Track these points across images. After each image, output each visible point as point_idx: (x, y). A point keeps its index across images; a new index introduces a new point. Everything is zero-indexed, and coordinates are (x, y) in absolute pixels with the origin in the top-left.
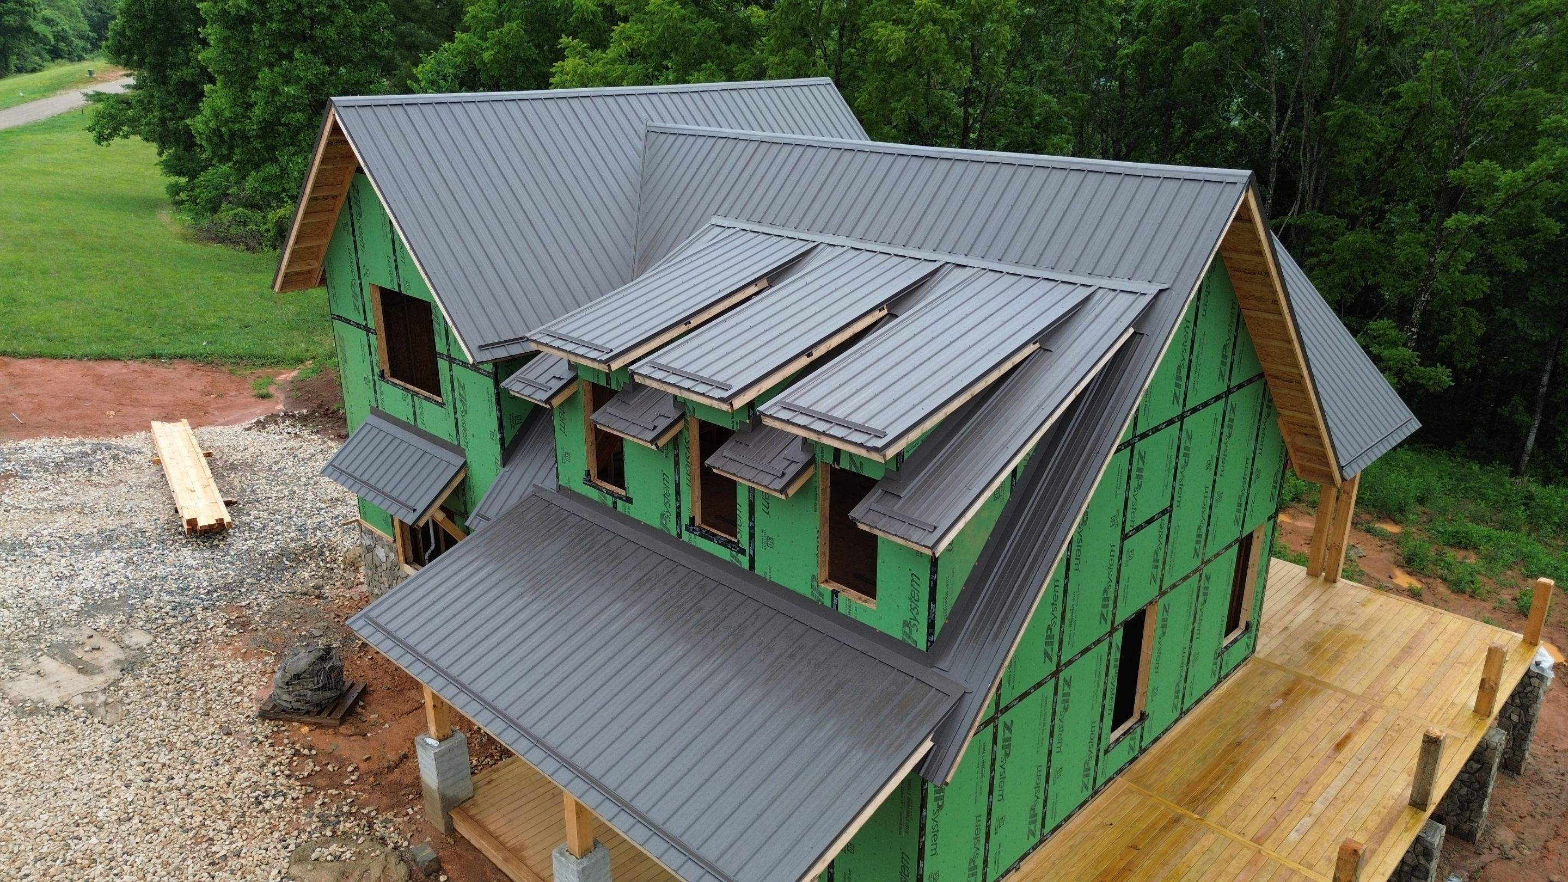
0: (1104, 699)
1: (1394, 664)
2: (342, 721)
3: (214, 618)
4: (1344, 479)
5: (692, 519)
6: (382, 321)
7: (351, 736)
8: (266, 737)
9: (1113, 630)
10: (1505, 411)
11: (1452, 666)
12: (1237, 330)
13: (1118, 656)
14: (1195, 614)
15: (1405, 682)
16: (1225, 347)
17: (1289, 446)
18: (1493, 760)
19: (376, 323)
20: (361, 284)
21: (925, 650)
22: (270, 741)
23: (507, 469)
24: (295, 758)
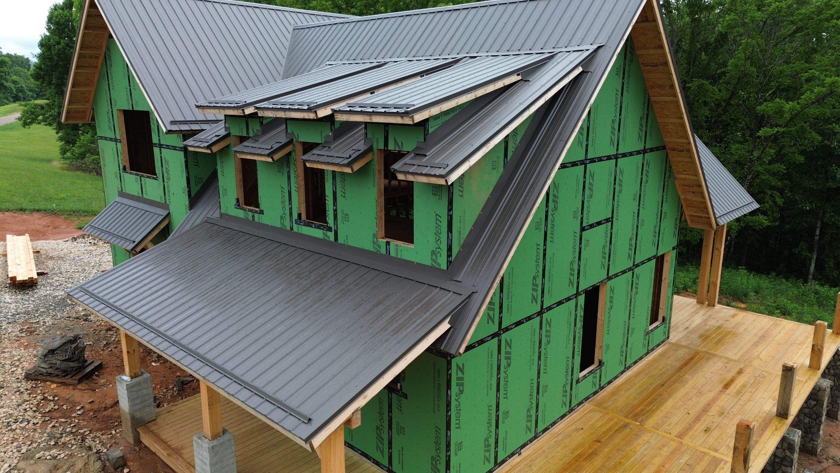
0: (574, 343)
1: (756, 344)
2: (80, 381)
3: (13, 328)
4: (717, 225)
5: (300, 215)
6: (125, 135)
7: (84, 390)
8: (27, 390)
9: (577, 294)
10: (796, 251)
11: (791, 345)
12: (648, 110)
13: (582, 314)
14: (631, 300)
15: (764, 353)
16: (641, 119)
17: (682, 201)
18: (824, 398)
19: (121, 136)
20: (112, 111)
21: (446, 269)
22: (28, 392)
23: (192, 211)
24: (42, 402)
